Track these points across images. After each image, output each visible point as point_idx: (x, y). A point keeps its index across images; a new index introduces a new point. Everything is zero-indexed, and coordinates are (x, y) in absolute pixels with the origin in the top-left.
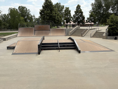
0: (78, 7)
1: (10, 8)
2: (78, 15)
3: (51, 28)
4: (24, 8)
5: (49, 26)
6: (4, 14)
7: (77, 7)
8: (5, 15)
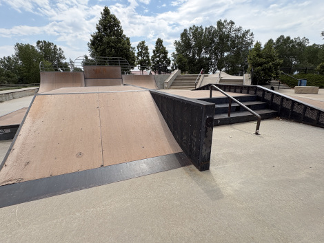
0: (159, 42)
1: (18, 44)
2: (159, 57)
3: (123, 73)
4: (50, 44)
5: (119, 68)
6: (6, 57)
7: (157, 43)
8: (9, 57)
